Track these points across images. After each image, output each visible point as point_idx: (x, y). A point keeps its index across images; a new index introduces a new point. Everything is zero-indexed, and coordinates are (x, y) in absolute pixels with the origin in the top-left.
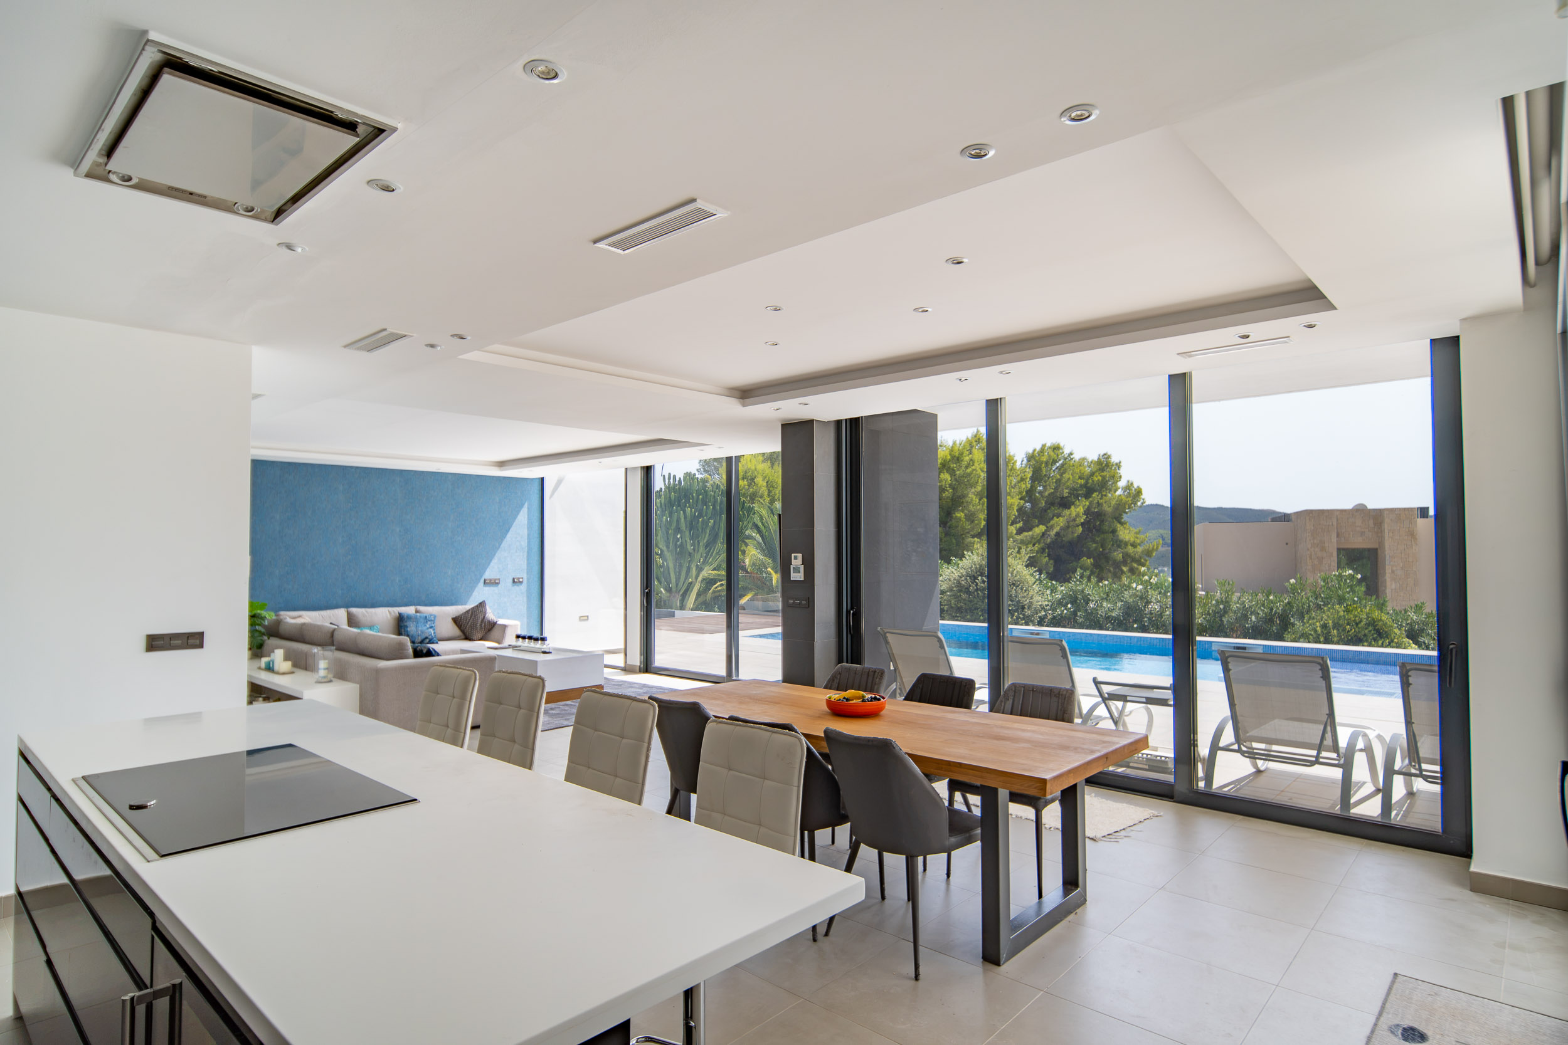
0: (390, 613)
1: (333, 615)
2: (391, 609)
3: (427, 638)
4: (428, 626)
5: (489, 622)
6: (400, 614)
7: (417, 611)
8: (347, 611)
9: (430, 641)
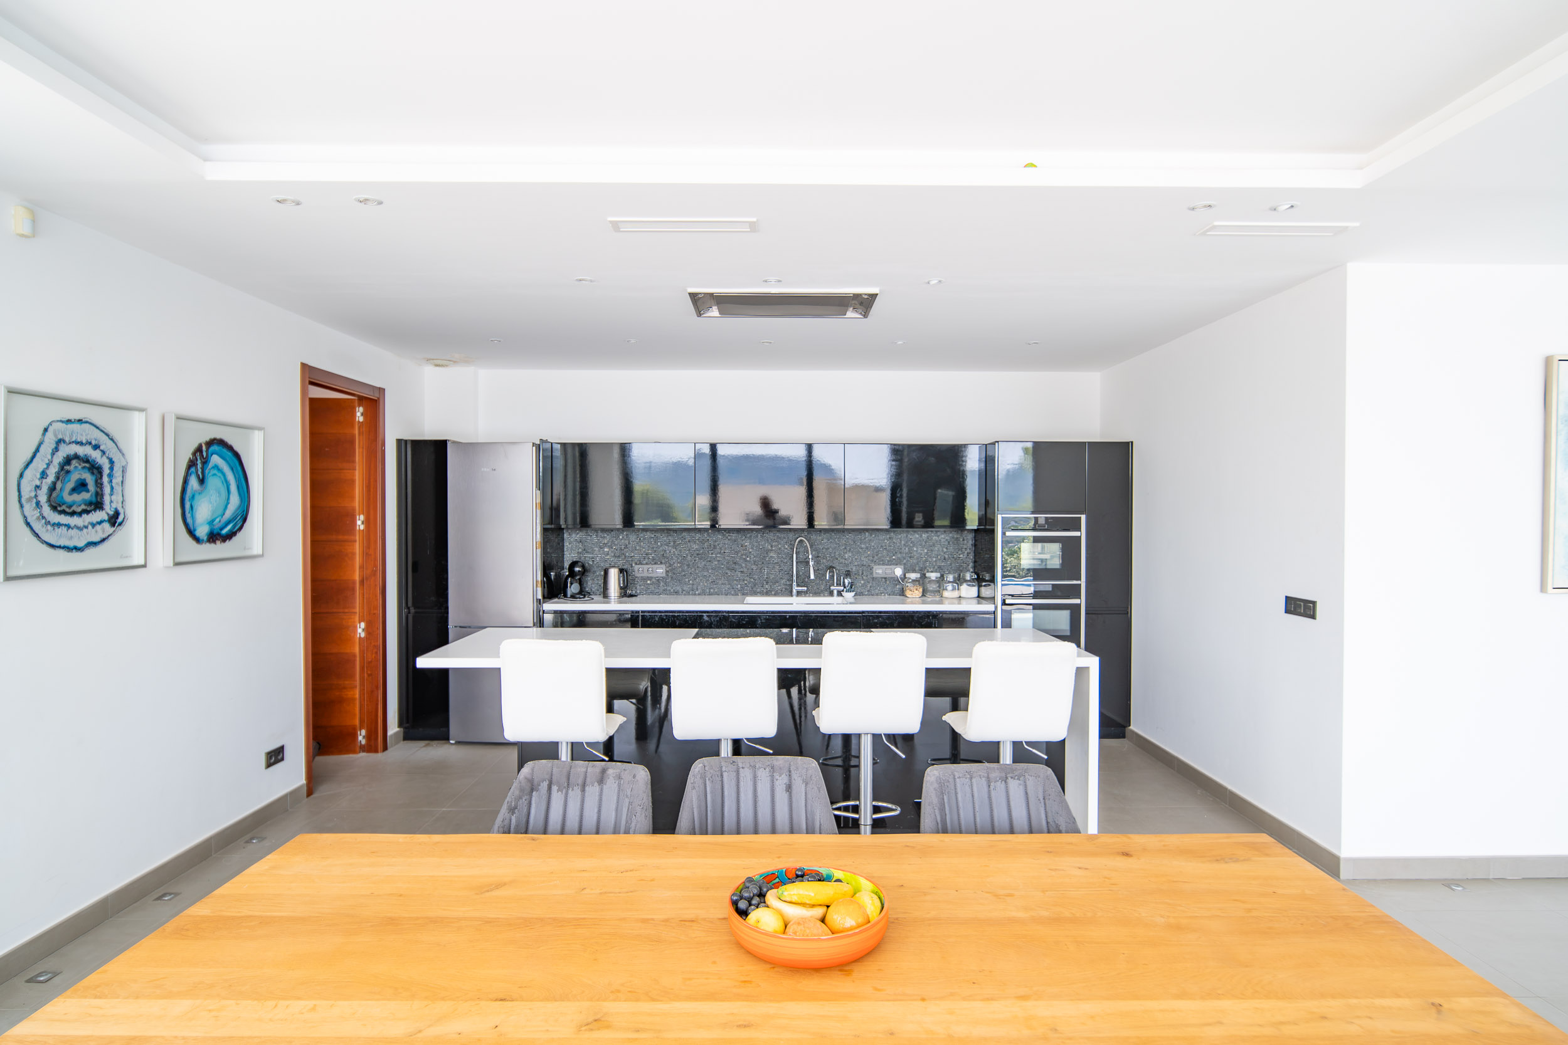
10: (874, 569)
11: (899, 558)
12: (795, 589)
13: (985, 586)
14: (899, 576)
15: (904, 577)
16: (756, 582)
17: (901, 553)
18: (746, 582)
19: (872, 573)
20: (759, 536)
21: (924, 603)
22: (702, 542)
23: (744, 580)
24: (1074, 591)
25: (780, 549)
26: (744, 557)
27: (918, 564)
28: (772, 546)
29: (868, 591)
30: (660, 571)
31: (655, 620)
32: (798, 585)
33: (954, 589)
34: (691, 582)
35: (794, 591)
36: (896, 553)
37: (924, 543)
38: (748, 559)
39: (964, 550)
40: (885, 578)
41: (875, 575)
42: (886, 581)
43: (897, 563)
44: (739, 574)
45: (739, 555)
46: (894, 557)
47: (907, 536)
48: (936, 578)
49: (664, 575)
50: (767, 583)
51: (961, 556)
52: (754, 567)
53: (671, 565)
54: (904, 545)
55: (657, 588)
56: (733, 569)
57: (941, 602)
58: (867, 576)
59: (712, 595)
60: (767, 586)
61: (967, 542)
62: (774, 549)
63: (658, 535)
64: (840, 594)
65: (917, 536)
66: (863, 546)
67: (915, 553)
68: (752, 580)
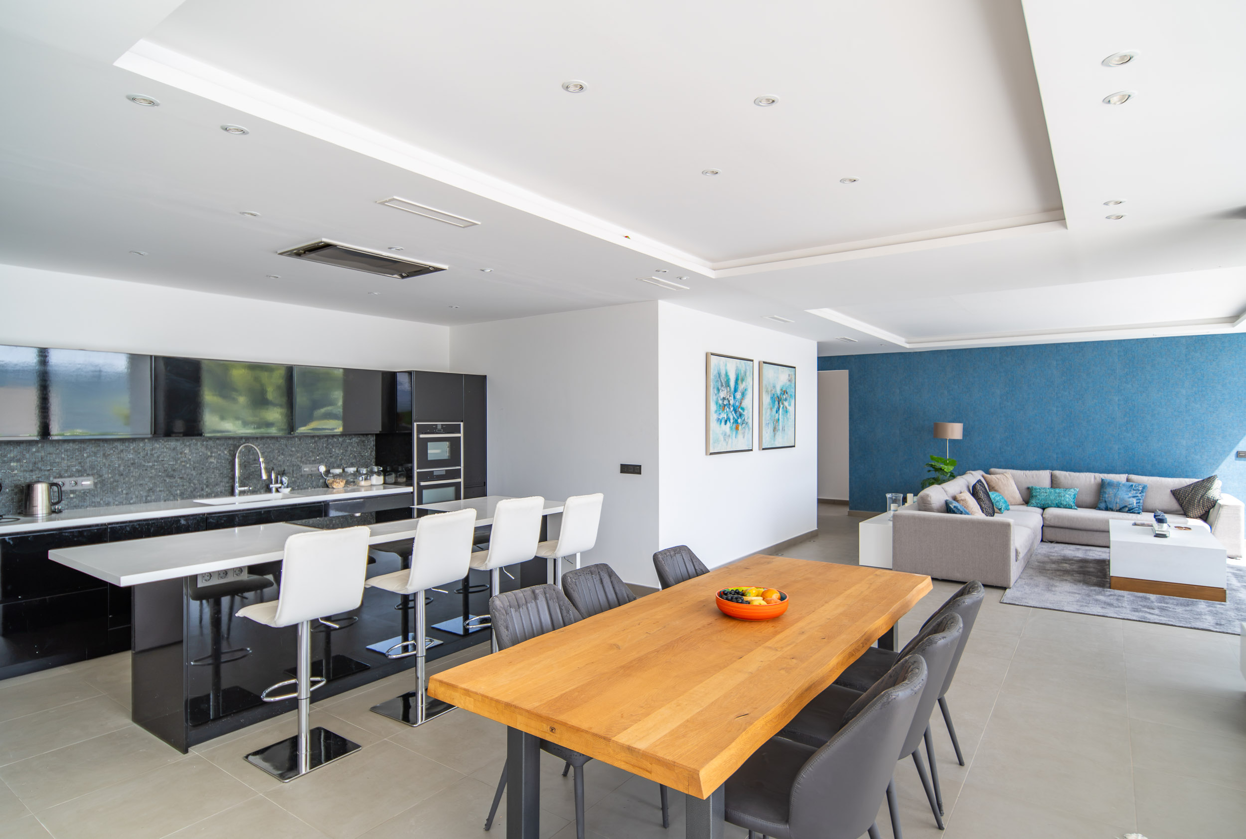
0: (1095, 478)
1: (1036, 475)
2: (1097, 475)
3: (1126, 506)
4: (1130, 495)
5: (1208, 499)
6: (1102, 480)
7: (1128, 480)
8: (1052, 475)
9: (1129, 510)
10: (302, 468)
11: (322, 458)
12: (238, 489)
13: (388, 475)
14: (322, 472)
15: (328, 472)
16: (197, 486)
17: (323, 454)
18: (185, 487)
19: (301, 471)
20: (199, 444)
21: (346, 492)
22: (137, 452)
23: (183, 486)
24: (456, 474)
25: (219, 454)
26: (183, 464)
27: (335, 462)
28: (211, 453)
29: (298, 486)
30: (87, 483)
31: (127, 531)
32: (240, 486)
33: (366, 479)
34: (124, 492)
35: (237, 491)
36: (319, 454)
37: (340, 445)
38: (188, 465)
39: (368, 449)
40: (311, 475)
41: (303, 473)
42: (312, 477)
43: (320, 462)
44: (179, 481)
45: (179, 462)
46: (318, 458)
47: (327, 440)
48: (354, 472)
49: (92, 487)
50: (207, 486)
51: (366, 454)
52: (194, 473)
53: (101, 476)
54: (326, 447)
55: (84, 500)
56: (172, 477)
57: (359, 490)
58: (296, 474)
59: (151, 502)
60: (207, 490)
61: (371, 443)
62: (213, 455)
63: (85, 446)
64: (277, 491)
65: (335, 440)
66: (293, 449)
67: (333, 453)
68: (192, 485)
